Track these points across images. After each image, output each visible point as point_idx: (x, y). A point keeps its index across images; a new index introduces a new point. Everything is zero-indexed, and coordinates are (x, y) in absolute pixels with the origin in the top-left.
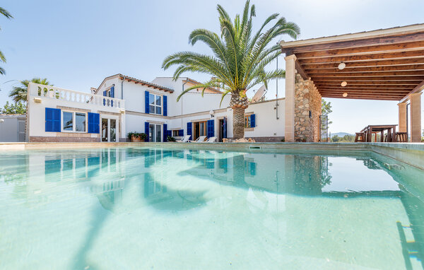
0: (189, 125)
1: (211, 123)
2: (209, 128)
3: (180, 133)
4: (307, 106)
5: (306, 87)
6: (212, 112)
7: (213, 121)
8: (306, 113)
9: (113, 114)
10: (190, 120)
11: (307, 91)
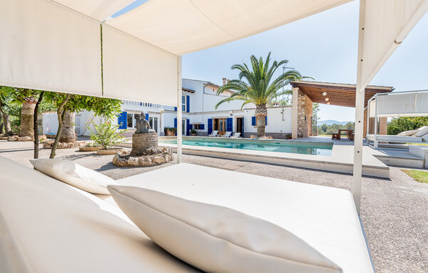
0: (210, 121)
1: (230, 120)
2: (228, 124)
3: (201, 127)
4: (304, 113)
5: (303, 100)
6: (231, 112)
7: (231, 119)
8: (303, 118)
9: (157, 113)
10: (210, 117)
11: (303, 103)
